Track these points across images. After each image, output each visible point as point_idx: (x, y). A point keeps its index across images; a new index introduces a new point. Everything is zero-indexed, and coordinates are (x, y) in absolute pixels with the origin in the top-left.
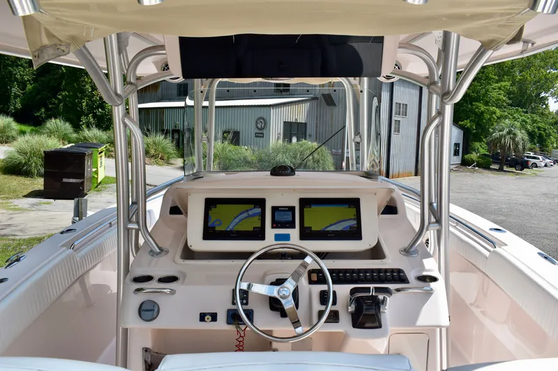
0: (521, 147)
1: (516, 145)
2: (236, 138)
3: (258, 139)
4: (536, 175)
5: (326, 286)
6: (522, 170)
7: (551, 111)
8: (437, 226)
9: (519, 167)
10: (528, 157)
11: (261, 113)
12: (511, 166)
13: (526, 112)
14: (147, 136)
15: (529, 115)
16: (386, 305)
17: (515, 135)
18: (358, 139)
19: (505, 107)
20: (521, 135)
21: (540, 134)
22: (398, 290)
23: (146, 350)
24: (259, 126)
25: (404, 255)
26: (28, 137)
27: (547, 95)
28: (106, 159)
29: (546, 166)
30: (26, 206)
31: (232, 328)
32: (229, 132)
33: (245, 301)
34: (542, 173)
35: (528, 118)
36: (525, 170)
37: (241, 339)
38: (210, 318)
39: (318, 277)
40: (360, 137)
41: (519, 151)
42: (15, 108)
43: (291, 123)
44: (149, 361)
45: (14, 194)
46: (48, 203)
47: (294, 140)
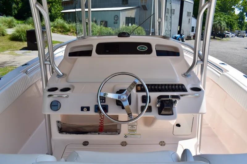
0: (223, 28)
1: (221, 27)
2: (106, 24)
3: (115, 24)
4: (228, 40)
5: (145, 93)
6: (222, 38)
7: (236, 14)
8: (202, 63)
9: (221, 37)
10: (225, 33)
11: (116, 13)
12: (218, 37)
13: (226, 14)
14: (69, 24)
15: (227, 16)
16: (176, 104)
17: (221, 24)
18: (160, 20)
19: (217, 12)
20: (224, 24)
21: (231, 24)
22: (182, 96)
23: (58, 122)
24: (115, 19)
25: (184, 77)
26: (20, 25)
27: (235, 7)
28: (53, 33)
29: (232, 37)
30: (21, 54)
31: (97, 114)
32: (103, 22)
33: (104, 101)
34: (231, 40)
35: (226, 17)
36: (224, 38)
37: (102, 120)
38: (86, 109)
39: (141, 88)
40: (161, 19)
41: (222, 30)
42: (15, 13)
43: (129, 18)
44: (60, 127)
45: (16, 49)
46: (29, 52)
47: (130, 25)
